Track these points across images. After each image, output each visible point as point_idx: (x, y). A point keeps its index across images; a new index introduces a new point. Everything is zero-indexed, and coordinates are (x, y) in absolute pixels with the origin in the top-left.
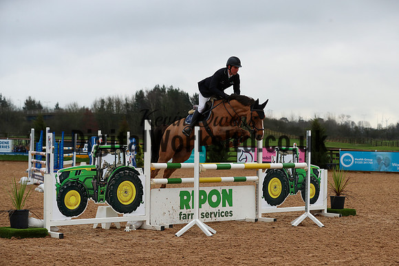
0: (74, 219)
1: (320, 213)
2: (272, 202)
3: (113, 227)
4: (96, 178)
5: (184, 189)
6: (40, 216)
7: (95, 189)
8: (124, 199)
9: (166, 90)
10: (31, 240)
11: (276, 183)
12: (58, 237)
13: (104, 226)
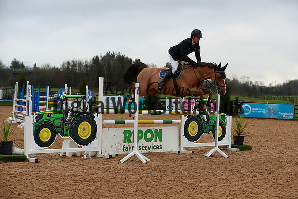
0: (46, 148)
1: (226, 148)
2: (190, 139)
3: (74, 155)
4: (62, 119)
5: (126, 129)
6: (21, 146)
7: (62, 127)
8: (83, 135)
9: (115, 56)
10: (14, 163)
11: (194, 125)
12: (34, 162)
13: (68, 155)
